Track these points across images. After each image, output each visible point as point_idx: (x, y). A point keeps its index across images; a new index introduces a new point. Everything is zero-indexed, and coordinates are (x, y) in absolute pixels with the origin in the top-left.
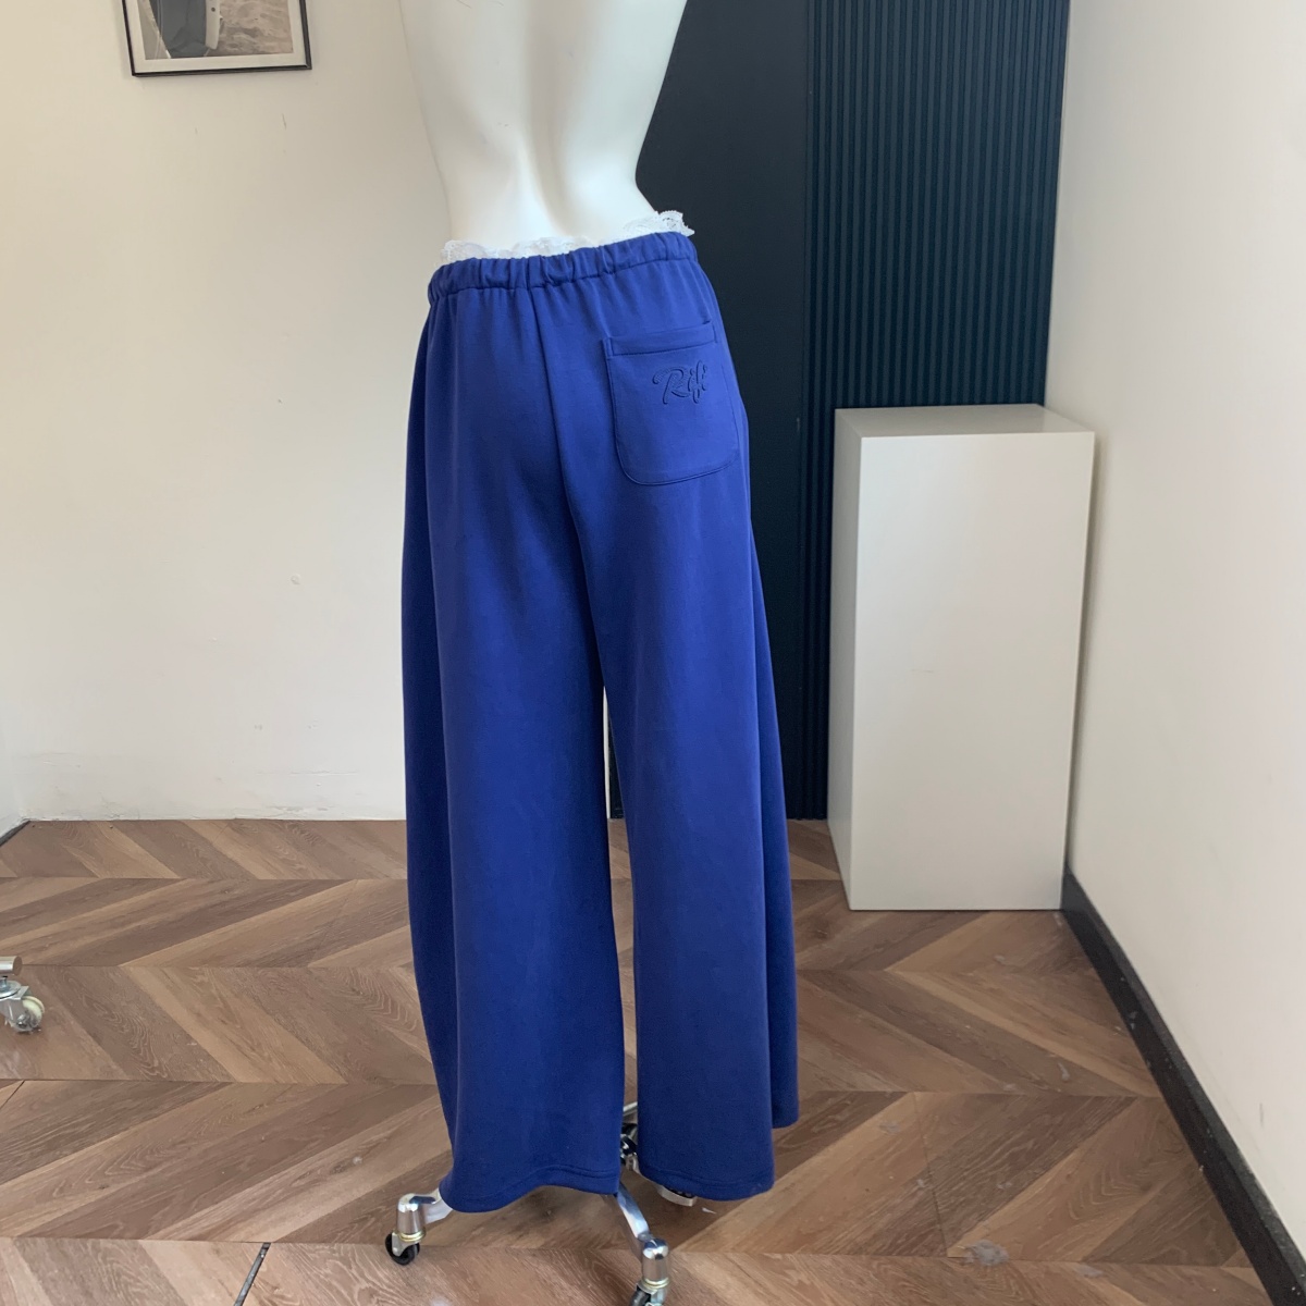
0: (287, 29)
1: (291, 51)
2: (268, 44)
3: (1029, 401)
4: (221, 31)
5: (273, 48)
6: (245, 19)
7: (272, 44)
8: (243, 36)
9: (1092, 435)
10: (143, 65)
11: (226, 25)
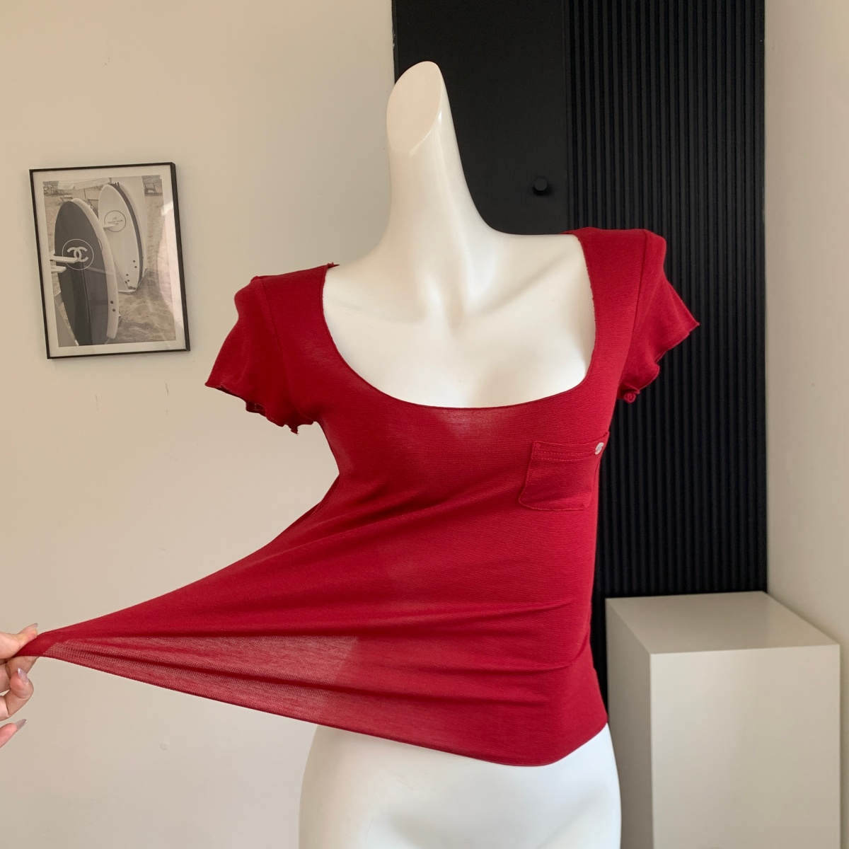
0: (171, 322)
1: (175, 339)
2: (155, 334)
3: (756, 589)
4: (119, 326)
5: (160, 337)
6: (138, 316)
7: (161, 334)
8: (137, 329)
9: (837, 647)
10: (56, 350)
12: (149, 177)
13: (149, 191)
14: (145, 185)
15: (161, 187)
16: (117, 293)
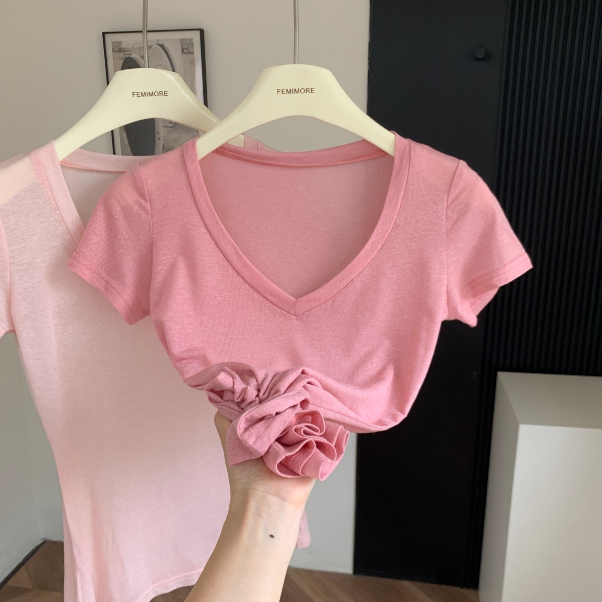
4: (162, 150)
6: (176, 144)
11: (166, 147)
12: (186, 40)
13: (185, 51)
14: (182, 45)
15: (193, 47)
16: (161, 127)
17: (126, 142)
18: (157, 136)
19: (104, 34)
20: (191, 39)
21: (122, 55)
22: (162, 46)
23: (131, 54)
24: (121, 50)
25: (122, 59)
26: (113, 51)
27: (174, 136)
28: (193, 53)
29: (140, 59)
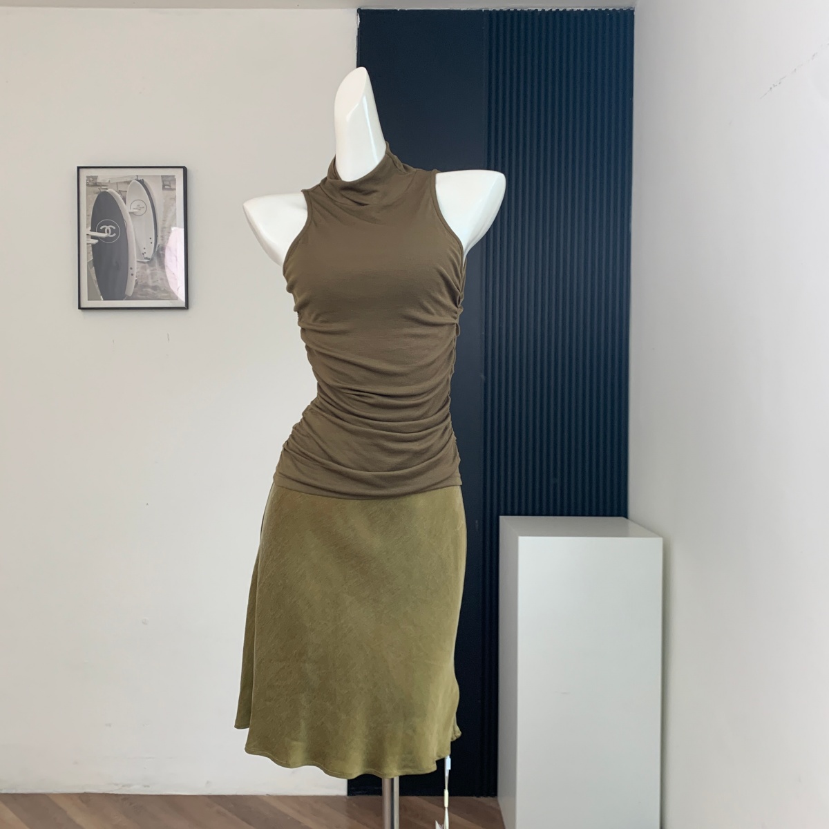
1: (177, 299)
2: (162, 294)
4: (135, 286)
6: (151, 280)
8: (149, 290)
9: (661, 540)
10: (86, 303)
11: (139, 283)
12: (167, 177)
13: (166, 187)
14: (163, 181)
15: (175, 184)
16: (136, 262)
17: (94, 277)
18: (130, 272)
19: (79, 168)
20: (174, 176)
21: (97, 189)
22: (142, 182)
23: (107, 189)
24: (96, 185)
25: (97, 193)
26: (87, 185)
27: (148, 271)
28: (175, 189)
29: (117, 194)
